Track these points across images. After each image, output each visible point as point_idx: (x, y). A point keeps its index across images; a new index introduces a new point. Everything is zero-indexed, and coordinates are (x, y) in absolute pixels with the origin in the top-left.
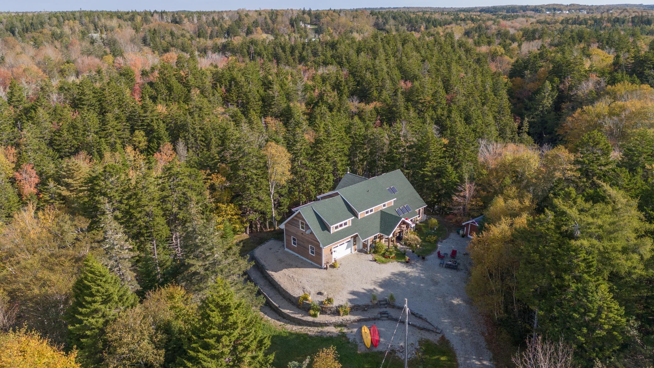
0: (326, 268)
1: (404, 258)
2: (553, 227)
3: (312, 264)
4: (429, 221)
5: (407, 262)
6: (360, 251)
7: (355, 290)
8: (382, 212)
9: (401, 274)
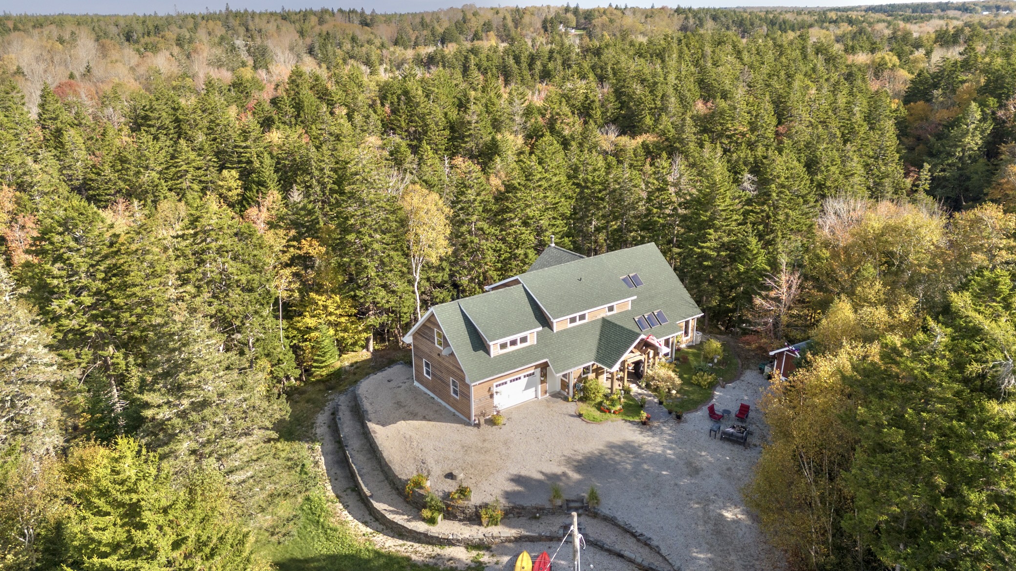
0: (478, 425)
1: (638, 414)
2: (945, 363)
3: (454, 415)
4: (706, 346)
5: (644, 423)
6: (555, 395)
7: (524, 473)
8: (605, 322)
9: (628, 448)
